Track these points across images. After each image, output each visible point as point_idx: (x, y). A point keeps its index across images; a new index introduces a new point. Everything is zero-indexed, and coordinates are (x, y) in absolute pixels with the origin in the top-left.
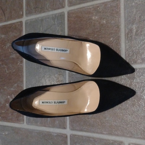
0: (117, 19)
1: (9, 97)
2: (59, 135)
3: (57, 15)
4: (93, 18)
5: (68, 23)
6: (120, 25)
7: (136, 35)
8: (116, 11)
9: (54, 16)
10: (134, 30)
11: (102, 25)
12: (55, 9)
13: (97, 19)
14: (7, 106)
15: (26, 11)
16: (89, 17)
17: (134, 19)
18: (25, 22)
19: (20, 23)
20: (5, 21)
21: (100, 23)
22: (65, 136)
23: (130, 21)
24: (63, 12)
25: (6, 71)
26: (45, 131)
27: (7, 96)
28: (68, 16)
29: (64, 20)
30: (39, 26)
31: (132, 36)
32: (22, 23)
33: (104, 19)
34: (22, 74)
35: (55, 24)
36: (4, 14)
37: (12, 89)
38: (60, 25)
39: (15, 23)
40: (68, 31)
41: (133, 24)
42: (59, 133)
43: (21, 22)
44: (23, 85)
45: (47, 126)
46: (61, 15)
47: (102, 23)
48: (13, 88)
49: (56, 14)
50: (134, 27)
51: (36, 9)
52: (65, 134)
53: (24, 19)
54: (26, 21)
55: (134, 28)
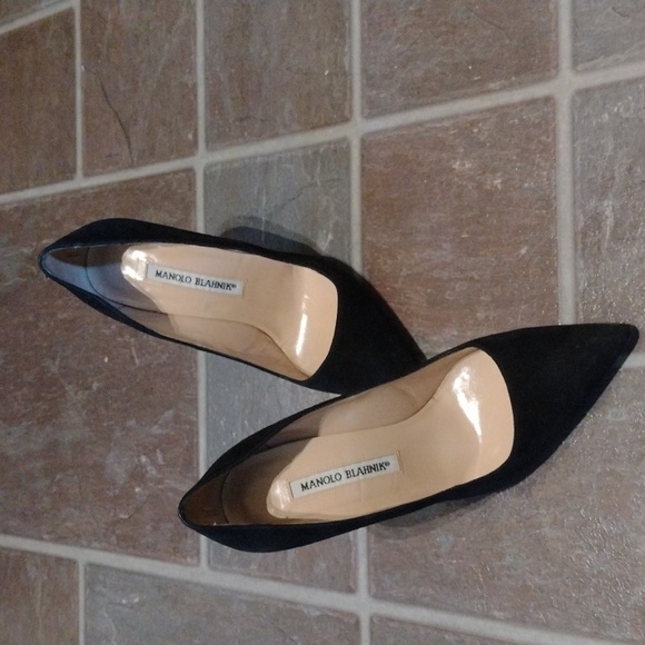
0: (545, 173)
1: (144, 459)
2: (330, 614)
3: (321, 150)
4: (457, 165)
5: (362, 184)
6: (555, 197)
7: (617, 237)
8: (540, 141)
9: (310, 152)
10: (607, 217)
11: (490, 194)
12: (314, 127)
13: (470, 169)
14: (135, 493)
15: (206, 131)
16: (440, 161)
17: (608, 175)
18: (205, 174)
19: (183, 175)
20: (132, 166)
21: (480, 186)
22: (353, 621)
23: (593, 185)
24: (344, 139)
25: (132, 357)
26: (279, 600)
27: (139, 456)
28: (363, 156)
29: (348, 169)
30: (256, 191)
31: (599, 241)
32: (194, 174)
33: (495, 171)
34: (191, 374)
35: (314, 185)
36: (128, 137)
37: (156, 430)
38: (333, 191)
39: (168, 174)
40: (363, 212)
41: (603, 195)
42: (329, 610)
43: (190, 171)
44: (197, 416)
45: (284, 577)
46: (335, 151)
47: (488, 187)
48: (161, 426)
49: (319, 145)
50: (608, 207)
51: (245, 123)
52: (351, 615)
53: (201, 161)
54: (209, 167)
55: (607, 213)
